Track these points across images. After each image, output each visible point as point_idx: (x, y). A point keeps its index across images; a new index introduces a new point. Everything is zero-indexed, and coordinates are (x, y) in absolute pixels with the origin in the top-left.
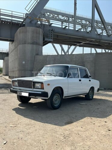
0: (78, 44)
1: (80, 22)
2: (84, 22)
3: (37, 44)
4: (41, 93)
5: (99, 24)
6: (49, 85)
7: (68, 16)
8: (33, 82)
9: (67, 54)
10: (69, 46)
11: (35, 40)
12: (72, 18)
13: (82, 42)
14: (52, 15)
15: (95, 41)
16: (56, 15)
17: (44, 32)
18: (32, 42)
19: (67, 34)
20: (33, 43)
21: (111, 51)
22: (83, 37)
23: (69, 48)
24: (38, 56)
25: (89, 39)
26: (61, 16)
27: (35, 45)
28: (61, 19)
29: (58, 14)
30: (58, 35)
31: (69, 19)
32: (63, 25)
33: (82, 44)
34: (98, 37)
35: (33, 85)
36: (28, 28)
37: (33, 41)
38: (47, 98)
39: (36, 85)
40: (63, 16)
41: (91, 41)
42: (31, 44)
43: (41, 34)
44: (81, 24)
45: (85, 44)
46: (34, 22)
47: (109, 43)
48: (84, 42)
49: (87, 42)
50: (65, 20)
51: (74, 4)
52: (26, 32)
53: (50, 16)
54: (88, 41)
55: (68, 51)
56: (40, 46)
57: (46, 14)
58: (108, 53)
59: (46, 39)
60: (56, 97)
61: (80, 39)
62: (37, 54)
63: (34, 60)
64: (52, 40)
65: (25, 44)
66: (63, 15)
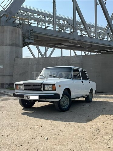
0: (59, 46)
1: (58, 22)
2: (61, 22)
3: (17, 45)
4: (53, 95)
5: (78, 24)
6: (60, 86)
7: (44, 15)
8: (43, 84)
9: (45, 57)
10: (47, 48)
11: (14, 41)
12: (49, 17)
13: (63, 44)
14: (26, 14)
15: (78, 42)
16: (31, 14)
17: (24, 32)
18: (10, 44)
19: (48, 35)
20: (12, 45)
21: (91, 53)
22: (65, 38)
23: (46, 50)
24: (18, 59)
25: (72, 41)
26: (37, 15)
27: (14, 47)
28: (36, 18)
29: (34, 12)
30: (37, 36)
31: (45, 19)
32: (39, 24)
33: (63, 46)
34: (81, 38)
35: (43, 87)
36: (6, 27)
37: (12, 43)
38: (59, 100)
39: (46, 87)
40: (39, 15)
41: (73, 43)
42: (10, 45)
43: (21, 35)
44: (59, 24)
45: (66, 45)
46: (11, 21)
47: (91, 45)
48: (65, 44)
49: (69, 44)
50: (41, 19)
51: (53, 3)
52: (4, 32)
53: (24, 14)
54: (70, 42)
55: (45, 53)
56: (20, 48)
57: (19, 12)
58: (88, 55)
59: (26, 40)
60: (65, 99)
61: (61, 40)
62: (17, 57)
63: (14, 64)
64: (32, 41)
65: (3, 45)
66: (39, 13)
